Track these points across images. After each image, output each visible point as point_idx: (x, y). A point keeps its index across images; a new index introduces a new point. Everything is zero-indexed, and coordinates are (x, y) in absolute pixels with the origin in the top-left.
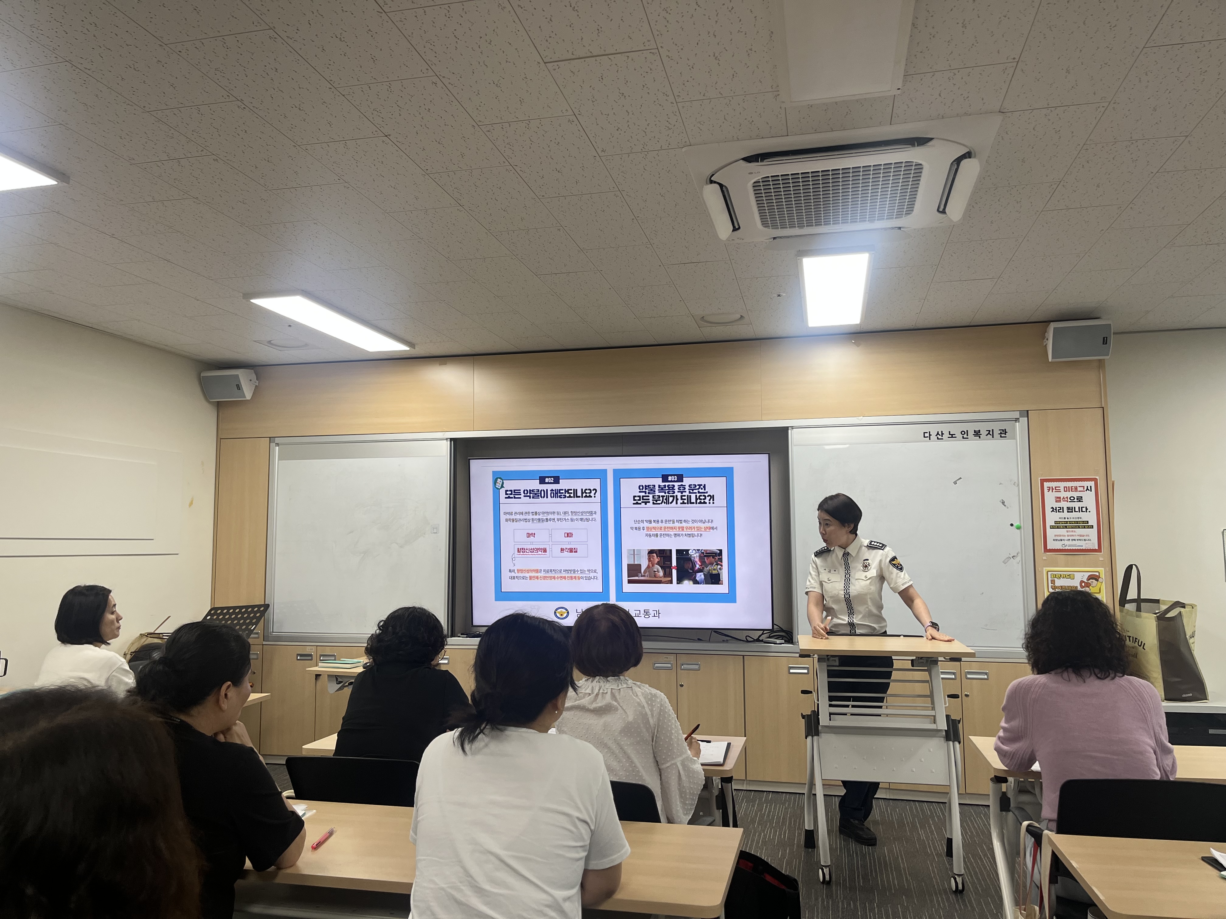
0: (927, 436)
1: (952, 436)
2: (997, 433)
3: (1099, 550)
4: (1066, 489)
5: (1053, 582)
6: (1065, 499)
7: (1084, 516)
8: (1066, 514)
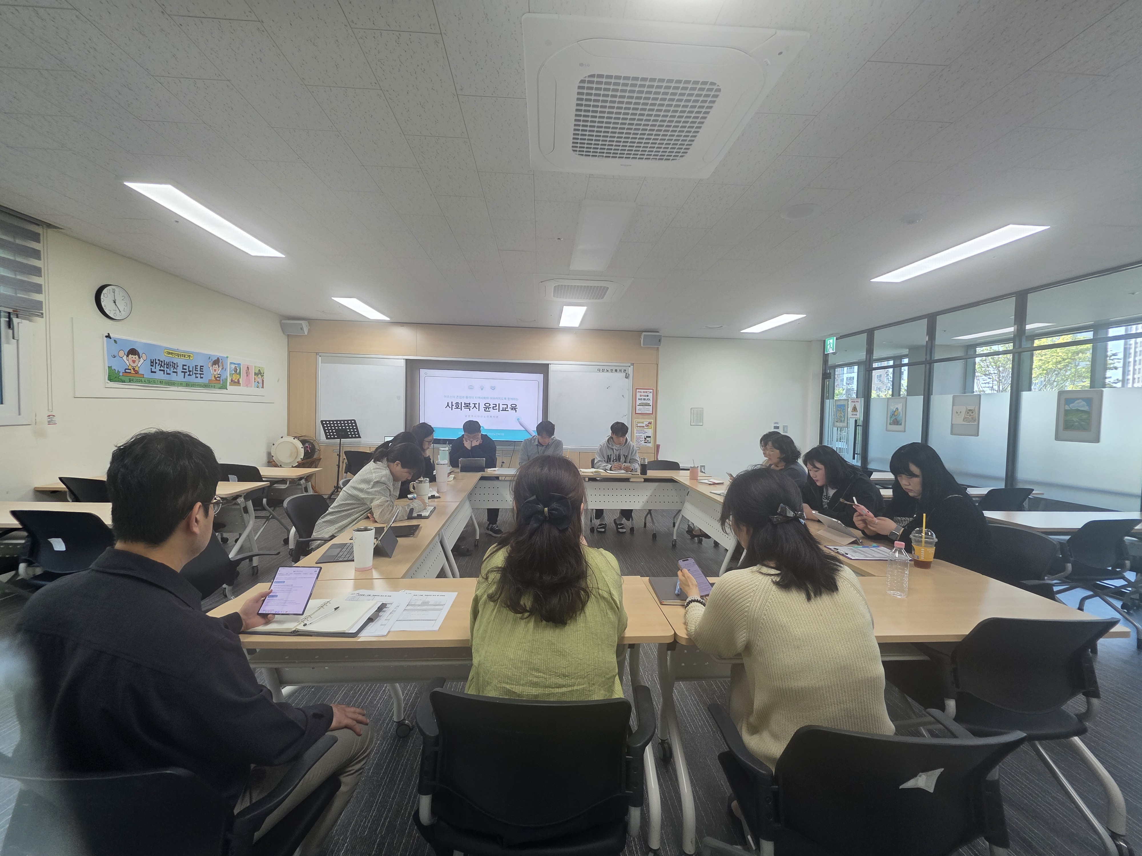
0: (599, 370)
1: (607, 371)
2: (622, 371)
3: (652, 414)
4: (644, 392)
5: (637, 424)
6: (643, 396)
7: (648, 402)
8: (643, 401)
